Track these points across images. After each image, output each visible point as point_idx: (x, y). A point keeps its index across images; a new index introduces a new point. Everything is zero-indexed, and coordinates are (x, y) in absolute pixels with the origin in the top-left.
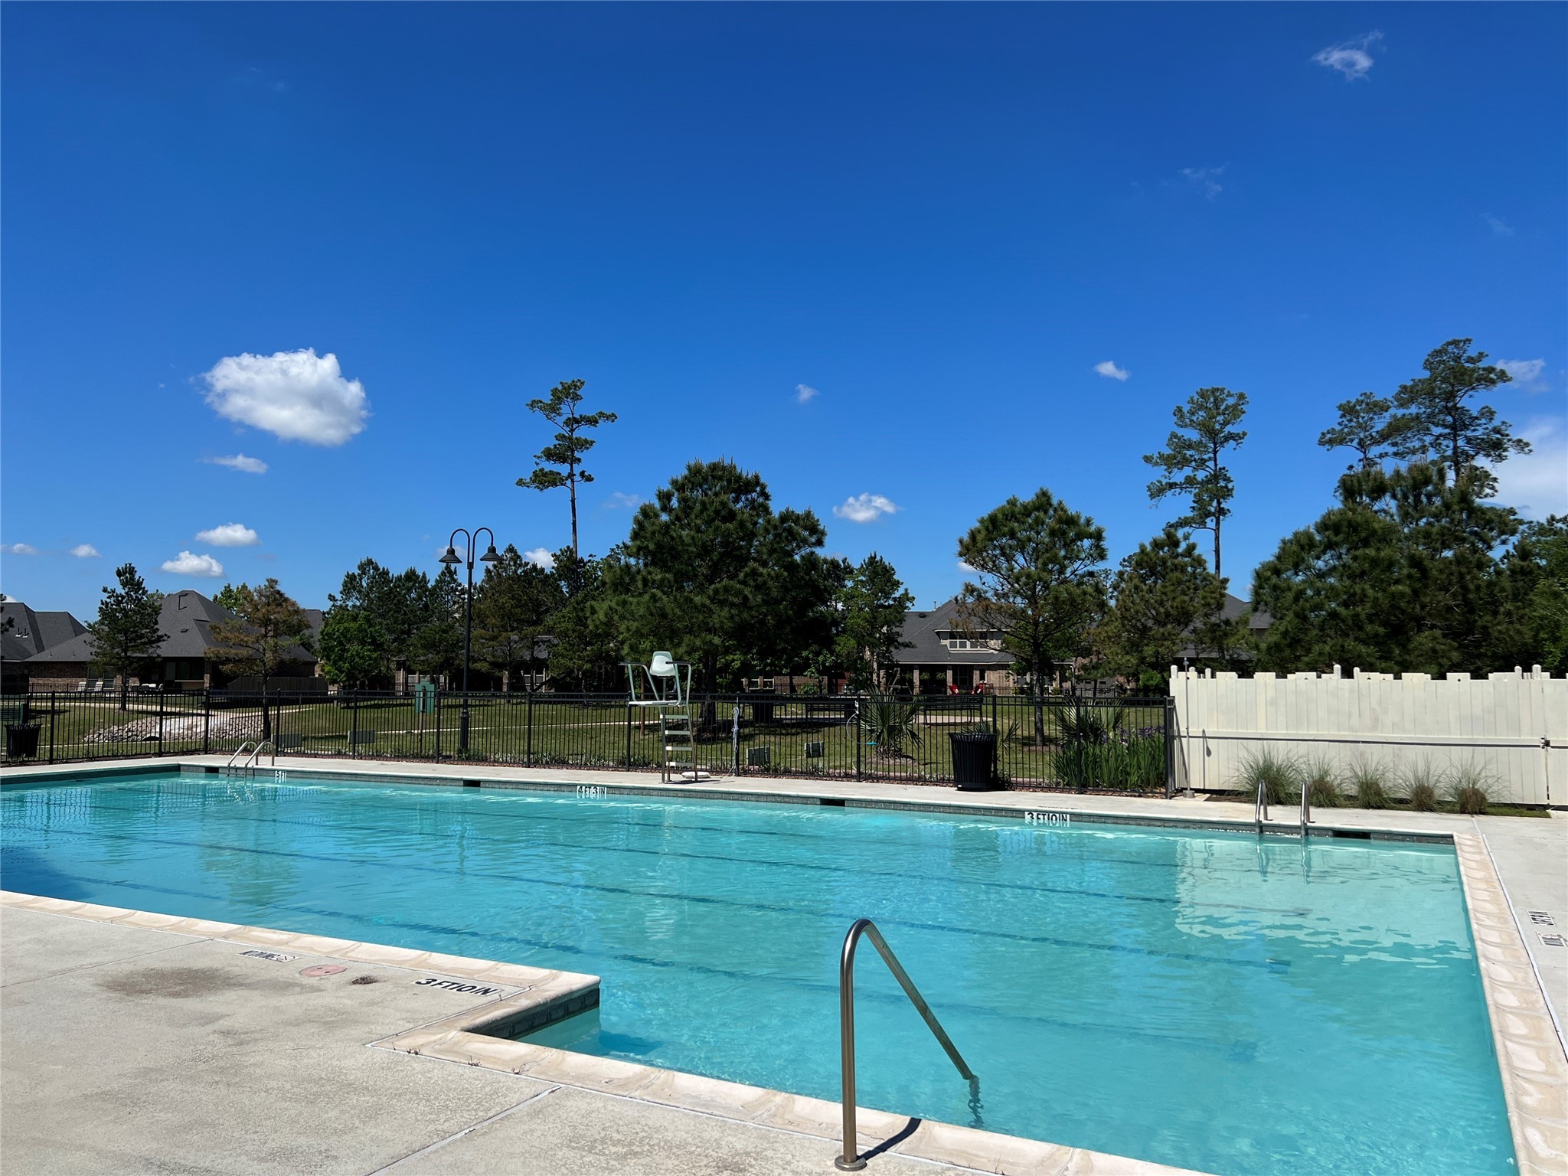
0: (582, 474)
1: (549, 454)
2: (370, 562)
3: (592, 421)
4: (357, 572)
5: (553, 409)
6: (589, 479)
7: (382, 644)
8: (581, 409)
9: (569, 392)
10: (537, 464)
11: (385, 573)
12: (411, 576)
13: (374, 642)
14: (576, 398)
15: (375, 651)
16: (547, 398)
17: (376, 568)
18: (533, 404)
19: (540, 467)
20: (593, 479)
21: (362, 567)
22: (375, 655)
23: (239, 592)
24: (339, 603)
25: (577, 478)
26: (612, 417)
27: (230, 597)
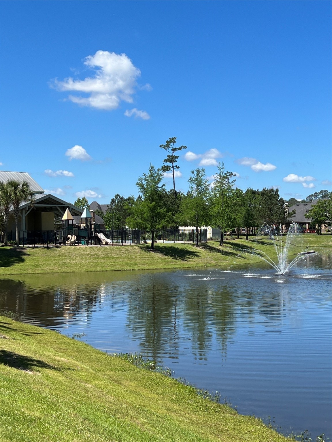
0: (176, 166)
1: (166, 161)
2: (118, 195)
3: (180, 149)
4: (115, 198)
5: (168, 146)
6: (178, 168)
7: (120, 220)
8: (176, 146)
9: (173, 140)
10: (164, 163)
11: (122, 198)
12: (129, 199)
13: (118, 219)
14: (175, 142)
15: (118, 221)
16: (165, 144)
17: (120, 197)
18: (161, 146)
19: (164, 165)
20: (179, 168)
21: (116, 197)
22: (118, 223)
23: (83, 200)
24: (110, 208)
25: (175, 167)
26: (185, 147)
27: (80, 202)
